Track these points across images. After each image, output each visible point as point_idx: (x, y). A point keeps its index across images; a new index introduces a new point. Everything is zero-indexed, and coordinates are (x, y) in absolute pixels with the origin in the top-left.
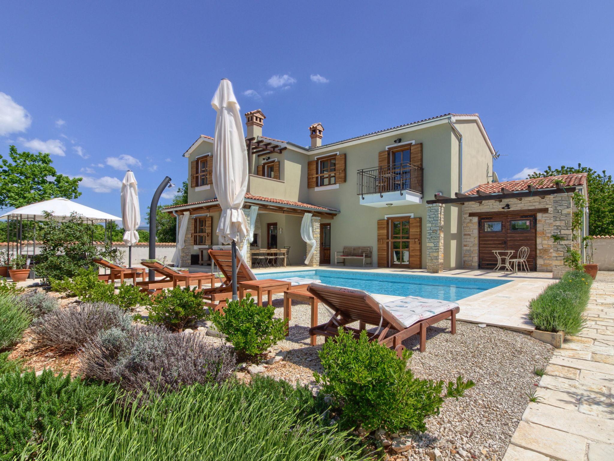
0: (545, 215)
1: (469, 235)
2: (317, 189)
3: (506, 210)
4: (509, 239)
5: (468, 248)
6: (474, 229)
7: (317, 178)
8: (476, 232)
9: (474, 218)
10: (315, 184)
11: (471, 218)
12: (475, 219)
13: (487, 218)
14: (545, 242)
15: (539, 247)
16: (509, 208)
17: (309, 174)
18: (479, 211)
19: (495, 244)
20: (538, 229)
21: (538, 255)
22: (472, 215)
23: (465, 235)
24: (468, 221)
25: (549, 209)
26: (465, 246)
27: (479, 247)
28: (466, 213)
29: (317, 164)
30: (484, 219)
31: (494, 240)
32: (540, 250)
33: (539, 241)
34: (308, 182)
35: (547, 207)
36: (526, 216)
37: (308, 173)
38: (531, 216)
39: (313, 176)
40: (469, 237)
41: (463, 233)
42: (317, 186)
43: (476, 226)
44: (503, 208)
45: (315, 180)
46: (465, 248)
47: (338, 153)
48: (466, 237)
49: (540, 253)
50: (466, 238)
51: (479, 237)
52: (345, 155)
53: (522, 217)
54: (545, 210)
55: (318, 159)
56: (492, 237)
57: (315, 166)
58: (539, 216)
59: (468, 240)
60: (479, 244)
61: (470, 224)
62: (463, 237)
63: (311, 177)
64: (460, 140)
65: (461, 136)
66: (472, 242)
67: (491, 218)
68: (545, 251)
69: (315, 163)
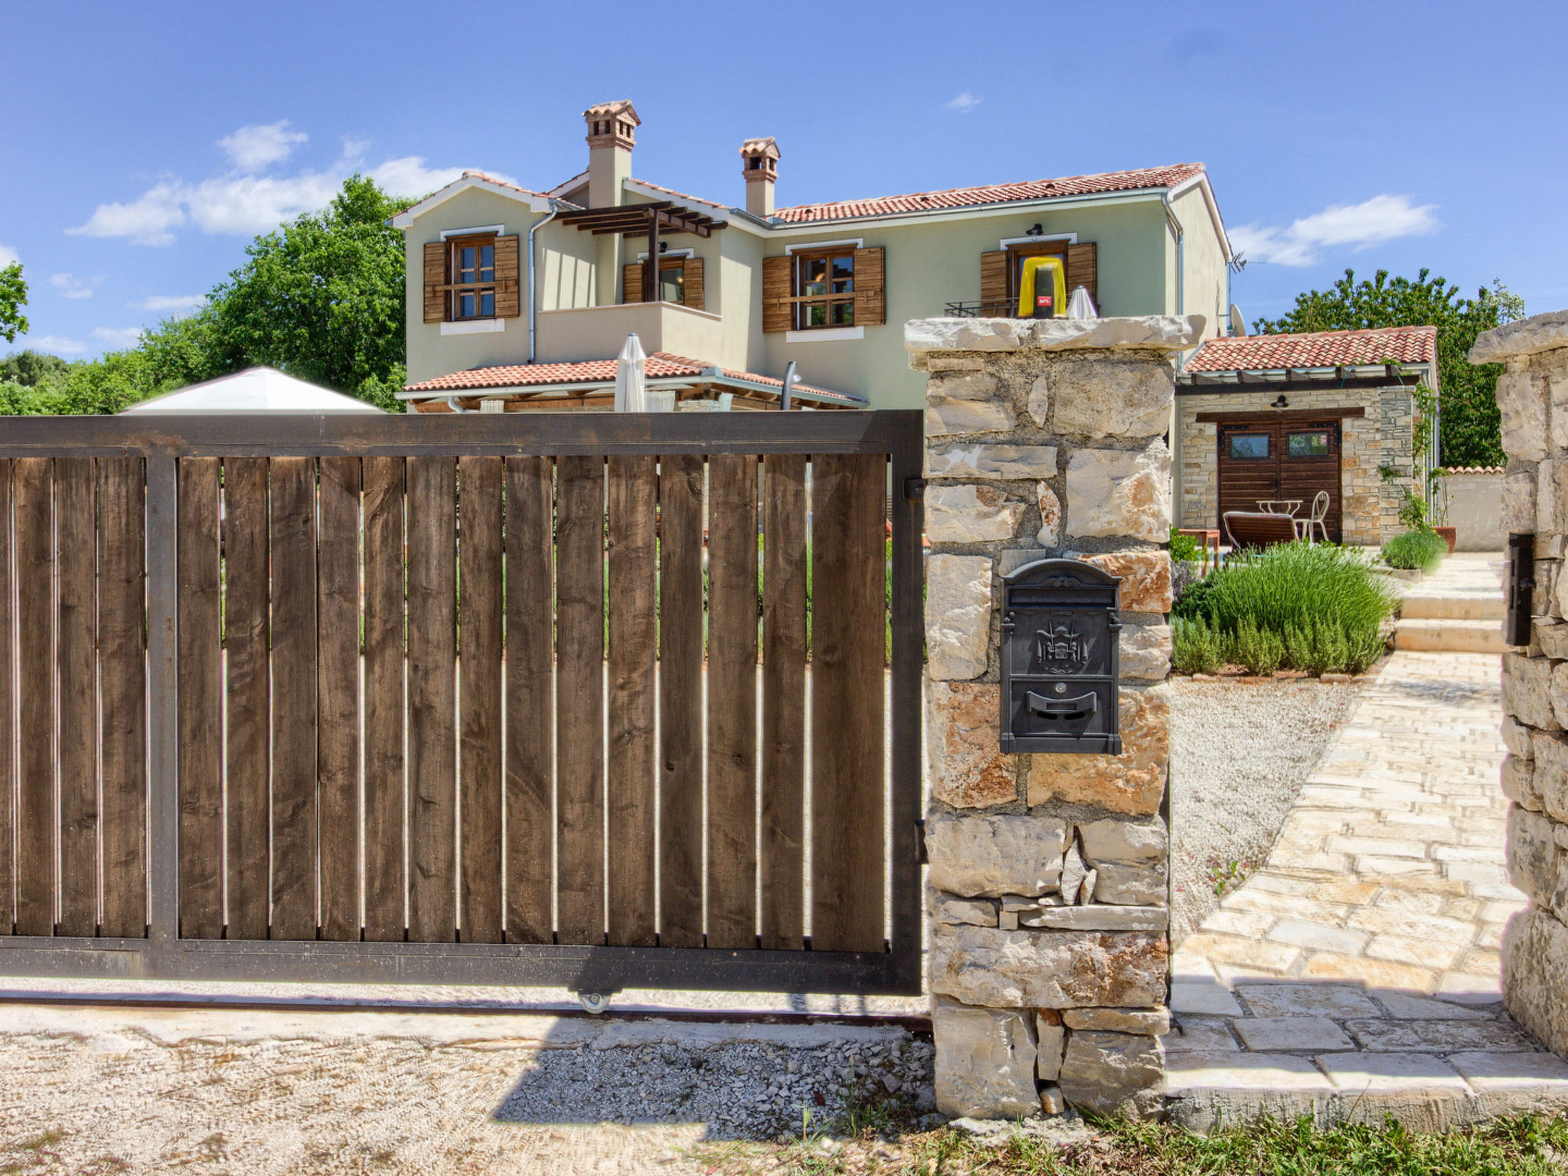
0: (1357, 423)
1: (1198, 465)
2: (793, 337)
3: (1280, 409)
4: (1284, 475)
5: (1196, 497)
6: (1208, 451)
7: (793, 305)
8: (1213, 458)
9: (1208, 425)
10: (789, 323)
11: (1201, 425)
12: (1211, 429)
13: (1238, 427)
14: (1358, 482)
15: (1347, 492)
16: (1286, 405)
17: (766, 294)
18: (1219, 409)
19: (1254, 487)
20: (1344, 454)
21: (1344, 510)
22: (1203, 418)
23: (1188, 465)
24: (1195, 432)
25: (1367, 410)
26: (1188, 492)
27: (1220, 494)
28: (1190, 414)
29: (793, 265)
30: (1229, 427)
31: (1252, 479)
32: (1348, 499)
33: (1346, 478)
34: (765, 317)
35: (1361, 405)
36: (1320, 424)
37: (765, 291)
38: (1329, 424)
39: (782, 301)
40: (1197, 470)
41: (1184, 461)
42: (794, 328)
43: (1213, 446)
44: (1274, 405)
45: (787, 310)
46: (1188, 497)
47: (860, 242)
48: (1189, 470)
49: (1349, 505)
50: (1192, 474)
51: (1220, 471)
52: (883, 250)
53: (1312, 425)
54: (1358, 413)
55: (795, 253)
56: (1248, 470)
57: (787, 271)
58: (1347, 424)
59: (1195, 478)
60: (1220, 487)
61: (1199, 441)
62: (1184, 471)
63: (775, 301)
64: (1178, 239)
65: (1180, 229)
66: (1203, 482)
67: (1246, 427)
68: (1359, 500)
69: (788, 264)
